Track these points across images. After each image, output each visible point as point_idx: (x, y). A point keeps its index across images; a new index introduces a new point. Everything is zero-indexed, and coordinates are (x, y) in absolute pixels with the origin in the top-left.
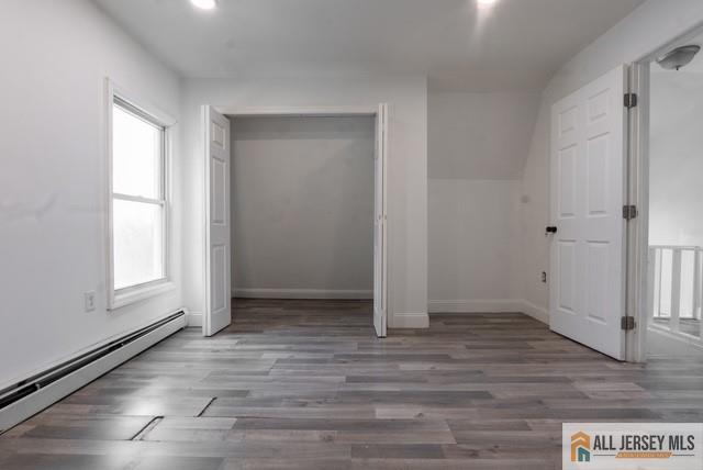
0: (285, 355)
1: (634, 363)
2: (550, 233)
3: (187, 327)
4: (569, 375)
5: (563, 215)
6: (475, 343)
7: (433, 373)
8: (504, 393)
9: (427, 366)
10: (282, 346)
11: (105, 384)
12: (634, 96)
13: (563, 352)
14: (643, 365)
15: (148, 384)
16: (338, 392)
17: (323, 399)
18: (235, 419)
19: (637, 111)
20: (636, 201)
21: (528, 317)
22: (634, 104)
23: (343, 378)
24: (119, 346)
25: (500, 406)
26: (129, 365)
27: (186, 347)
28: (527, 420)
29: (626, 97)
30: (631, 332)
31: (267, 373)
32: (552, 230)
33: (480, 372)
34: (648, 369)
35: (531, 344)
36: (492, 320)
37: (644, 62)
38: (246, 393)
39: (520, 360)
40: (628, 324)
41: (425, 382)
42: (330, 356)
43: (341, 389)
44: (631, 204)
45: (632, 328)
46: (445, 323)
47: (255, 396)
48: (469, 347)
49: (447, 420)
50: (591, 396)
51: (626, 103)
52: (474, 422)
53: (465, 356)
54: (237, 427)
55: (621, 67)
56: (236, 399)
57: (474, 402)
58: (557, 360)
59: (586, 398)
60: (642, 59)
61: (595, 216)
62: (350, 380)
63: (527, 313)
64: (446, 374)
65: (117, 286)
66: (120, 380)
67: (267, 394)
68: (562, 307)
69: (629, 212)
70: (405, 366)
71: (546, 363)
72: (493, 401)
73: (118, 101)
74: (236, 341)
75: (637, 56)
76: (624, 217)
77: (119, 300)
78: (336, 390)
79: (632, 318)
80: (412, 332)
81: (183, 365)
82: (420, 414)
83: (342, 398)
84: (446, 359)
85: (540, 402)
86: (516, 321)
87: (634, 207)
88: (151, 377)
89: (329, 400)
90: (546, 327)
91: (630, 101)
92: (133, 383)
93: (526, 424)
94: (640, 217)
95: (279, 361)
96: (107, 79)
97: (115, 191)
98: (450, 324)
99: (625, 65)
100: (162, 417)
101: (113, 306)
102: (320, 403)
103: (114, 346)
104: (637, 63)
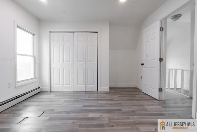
0: (67, 99)
1: (162, 101)
2: (142, 65)
3: (41, 92)
4: (144, 104)
5: (145, 60)
6: (121, 95)
7: (107, 104)
8: (125, 109)
9: (106, 102)
10: (67, 97)
11: (13, 108)
12: (163, 28)
13: (144, 98)
14: (165, 101)
15: (27, 108)
16: (80, 110)
17: (75, 112)
18: (49, 118)
19: (163, 32)
20: (163, 57)
21: (137, 88)
22: (163, 30)
23: (82, 106)
24: (19, 97)
25: (123, 113)
26: (22, 103)
27: (39, 97)
28: (129, 117)
29: (160, 28)
30: (161, 92)
31: (61, 105)
32: (143, 64)
33: (120, 103)
34: (165, 102)
35: (136, 95)
36: (127, 89)
37: (165, 19)
38: (53, 110)
39: (132, 100)
40: (160, 90)
41: (105, 106)
42: (80, 99)
43: (81, 109)
44: (162, 57)
45: (161, 91)
46: (114, 90)
47: (56, 111)
48: (119, 97)
49: (108, 117)
50: (148, 110)
51: (160, 30)
52: (115, 117)
53: (117, 99)
54: (49, 120)
55: (159, 20)
56: (50, 112)
57: (117, 112)
58: (142, 100)
59: (147, 110)
60: (165, 18)
61: (153, 61)
62: (84, 106)
63: (137, 87)
64: (111, 104)
65: (18, 80)
66: (18, 107)
67: (59, 110)
68: (145, 85)
69: (161, 60)
70: (100, 102)
71: (139, 101)
72: (121, 111)
73: (18, 27)
74: (54, 95)
75: (163, 17)
76: (160, 61)
77: (19, 84)
78: (79, 109)
79: (162, 89)
80: (104, 93)
81: (37, 103)
82: (101, 115)
83: (80, 111)
84: (112, 100)
85: (134, 112)
86: (134, 89)
87: (162, 58)
88: (27, 106)
89: (76, 112)
90: (141, 91)
91: (161, 29)
92: (22, 108)
93: (129, 118)
94: (164, 61)
95: (65, 101)
96: (15, 21)
97: (17, 53)
98: (116, 90)
99: (160, 20)
100: (28, 117)
101: (17, 86)
102: (74, 113)
103: (17, 97)
104: (163, 19)
